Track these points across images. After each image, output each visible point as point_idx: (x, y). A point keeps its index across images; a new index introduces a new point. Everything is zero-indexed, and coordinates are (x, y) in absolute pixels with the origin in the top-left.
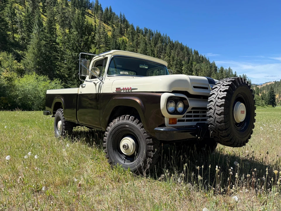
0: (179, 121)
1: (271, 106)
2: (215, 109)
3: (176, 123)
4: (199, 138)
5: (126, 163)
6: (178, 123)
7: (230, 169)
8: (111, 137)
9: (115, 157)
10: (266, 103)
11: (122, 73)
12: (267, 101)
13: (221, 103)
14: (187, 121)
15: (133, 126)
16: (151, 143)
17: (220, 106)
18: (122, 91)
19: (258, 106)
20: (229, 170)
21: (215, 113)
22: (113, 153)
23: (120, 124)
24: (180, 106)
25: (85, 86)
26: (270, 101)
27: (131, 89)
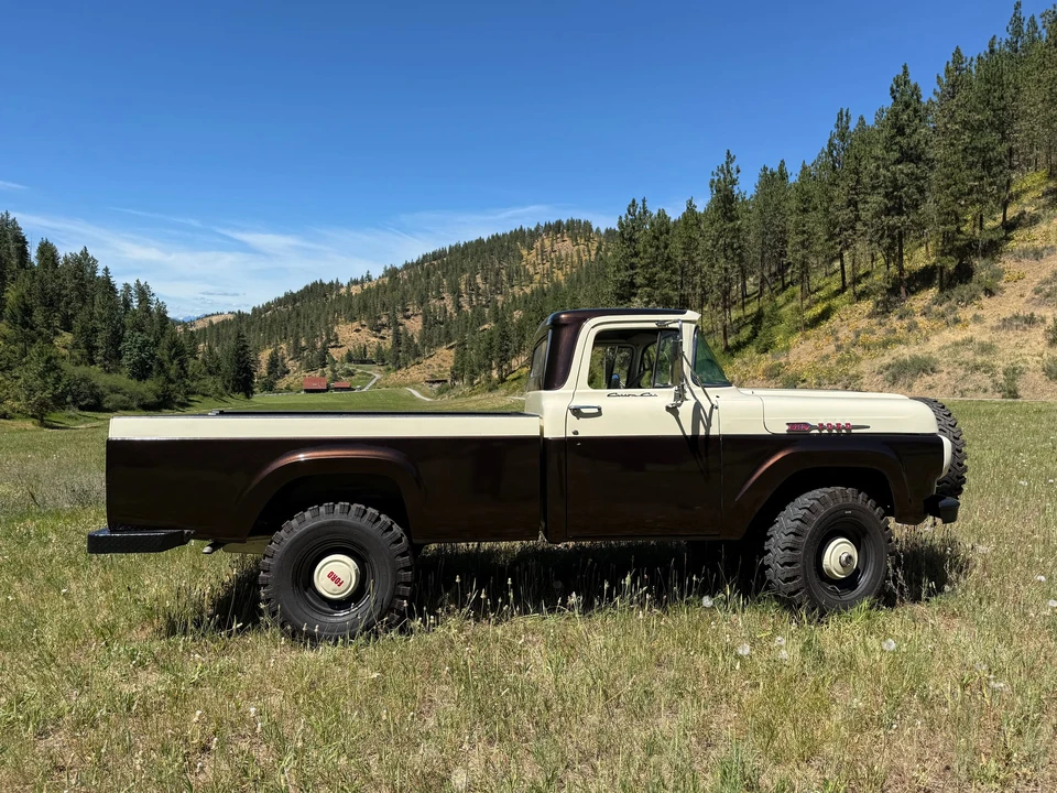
1: (241, 396)
10: (227, 388)
12: (229, 381)
18: (815, 431)
19: (206, 399)
25: (596, 410)
26: (238, 380)
27: (849, 427)
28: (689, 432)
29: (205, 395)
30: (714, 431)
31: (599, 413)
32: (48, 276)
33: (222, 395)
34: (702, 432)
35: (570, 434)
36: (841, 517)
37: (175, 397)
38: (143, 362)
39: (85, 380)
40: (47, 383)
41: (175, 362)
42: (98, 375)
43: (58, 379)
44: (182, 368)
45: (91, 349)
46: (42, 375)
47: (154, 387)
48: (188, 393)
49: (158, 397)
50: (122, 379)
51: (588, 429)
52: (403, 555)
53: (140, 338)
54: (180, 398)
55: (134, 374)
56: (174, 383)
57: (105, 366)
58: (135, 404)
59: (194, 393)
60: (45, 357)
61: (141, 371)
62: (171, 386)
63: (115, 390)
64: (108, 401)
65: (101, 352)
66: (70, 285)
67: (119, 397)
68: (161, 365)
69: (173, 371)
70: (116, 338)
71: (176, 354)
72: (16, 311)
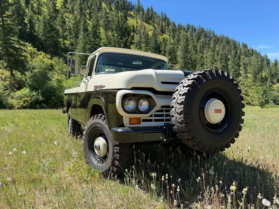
0: (144, 121)
2: (176, 107)
3: (140, 123)
4: (165, 140)
5: (99, 165)
6: (142, 123)
7: (198, 180)
8: (87, 137)
9: (90, 158)
11: (108, 71)
13: (181, 101)
14: (156, 120)
15: (103, 126)
16: (118, 145)
17: (181, 104)
18: (98, 89)
20: (196, 181)
21: (176, 112)
22: (88, 153)
23: (93, 124)
24: (144, 105)
27: (102, 87)
31: (80, 85)
40: (263, 97)
43: (267, 96)
46: (262, 95)
60: (263, 90)
72: (259, 78)
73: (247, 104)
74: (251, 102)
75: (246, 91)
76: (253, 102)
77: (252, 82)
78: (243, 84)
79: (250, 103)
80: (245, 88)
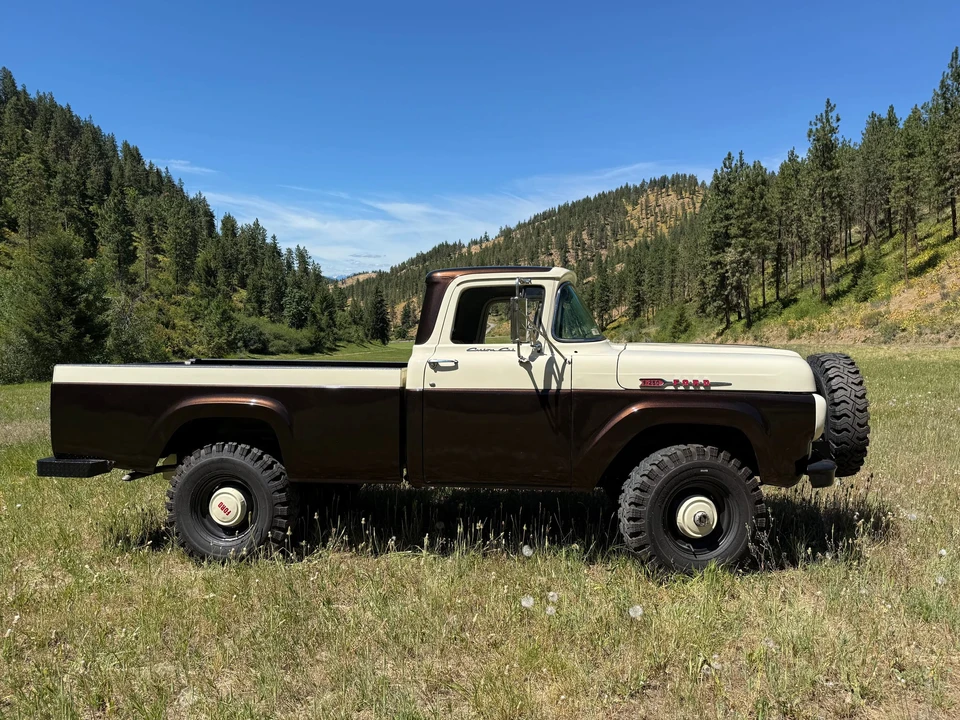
1: (379, 342)
10: (367, 336)
12: (369, 330)
15: (720, 469)
18: (672, 388)
23: (684, 469)
25: (453, 364)
26: (376, 329)
27: (707, 383)
28: (541, 386)
29: (349, 342)
30: (566, 386)
31: (456, 367)
32: (228, 243)
33: (362, 341)
34: (554, 386)
35: (428, 387)
36: (696, 475)
37: (325, 343)
38: (300, 314)
39: (253, 328)
40: (222, 331)
41: (326, 313)
42: (266, 326)
43: (231, 328)
44: (331, 319)
45: (261, 303)
46: (219, 325)
47: (309, 334)
48: (336, 339)
49: (311, 343)
50: (284, 328)
51: (445, 382)
52: (280, 491)
53: (297, 293)
54: (328, 345)
55: (293, 324)
56: (324, 331)
57: (271, 317)
58: (293, 349)
59: (340, 340)
60: (221, 310)
61: (299, 322)
62: (322, 334)
63: (278, 337)
64: (272, 346)
65: (268, 305)
66: (245, 251)
67: (281, 342)
68: (314, 316)
69: (324, 320)
70: (279, 295)
71: (327, 307)
72: (201, 272)
73: (174, 353)
74: (187, 347)
75: (160, 310)
76: (190, 347)
77: (174, 282)
78: (147, 285)
79: (181, 351)
80: (156, 302)
